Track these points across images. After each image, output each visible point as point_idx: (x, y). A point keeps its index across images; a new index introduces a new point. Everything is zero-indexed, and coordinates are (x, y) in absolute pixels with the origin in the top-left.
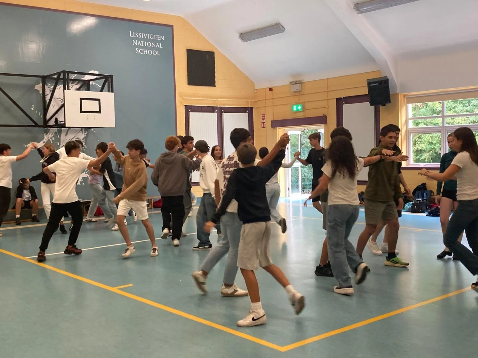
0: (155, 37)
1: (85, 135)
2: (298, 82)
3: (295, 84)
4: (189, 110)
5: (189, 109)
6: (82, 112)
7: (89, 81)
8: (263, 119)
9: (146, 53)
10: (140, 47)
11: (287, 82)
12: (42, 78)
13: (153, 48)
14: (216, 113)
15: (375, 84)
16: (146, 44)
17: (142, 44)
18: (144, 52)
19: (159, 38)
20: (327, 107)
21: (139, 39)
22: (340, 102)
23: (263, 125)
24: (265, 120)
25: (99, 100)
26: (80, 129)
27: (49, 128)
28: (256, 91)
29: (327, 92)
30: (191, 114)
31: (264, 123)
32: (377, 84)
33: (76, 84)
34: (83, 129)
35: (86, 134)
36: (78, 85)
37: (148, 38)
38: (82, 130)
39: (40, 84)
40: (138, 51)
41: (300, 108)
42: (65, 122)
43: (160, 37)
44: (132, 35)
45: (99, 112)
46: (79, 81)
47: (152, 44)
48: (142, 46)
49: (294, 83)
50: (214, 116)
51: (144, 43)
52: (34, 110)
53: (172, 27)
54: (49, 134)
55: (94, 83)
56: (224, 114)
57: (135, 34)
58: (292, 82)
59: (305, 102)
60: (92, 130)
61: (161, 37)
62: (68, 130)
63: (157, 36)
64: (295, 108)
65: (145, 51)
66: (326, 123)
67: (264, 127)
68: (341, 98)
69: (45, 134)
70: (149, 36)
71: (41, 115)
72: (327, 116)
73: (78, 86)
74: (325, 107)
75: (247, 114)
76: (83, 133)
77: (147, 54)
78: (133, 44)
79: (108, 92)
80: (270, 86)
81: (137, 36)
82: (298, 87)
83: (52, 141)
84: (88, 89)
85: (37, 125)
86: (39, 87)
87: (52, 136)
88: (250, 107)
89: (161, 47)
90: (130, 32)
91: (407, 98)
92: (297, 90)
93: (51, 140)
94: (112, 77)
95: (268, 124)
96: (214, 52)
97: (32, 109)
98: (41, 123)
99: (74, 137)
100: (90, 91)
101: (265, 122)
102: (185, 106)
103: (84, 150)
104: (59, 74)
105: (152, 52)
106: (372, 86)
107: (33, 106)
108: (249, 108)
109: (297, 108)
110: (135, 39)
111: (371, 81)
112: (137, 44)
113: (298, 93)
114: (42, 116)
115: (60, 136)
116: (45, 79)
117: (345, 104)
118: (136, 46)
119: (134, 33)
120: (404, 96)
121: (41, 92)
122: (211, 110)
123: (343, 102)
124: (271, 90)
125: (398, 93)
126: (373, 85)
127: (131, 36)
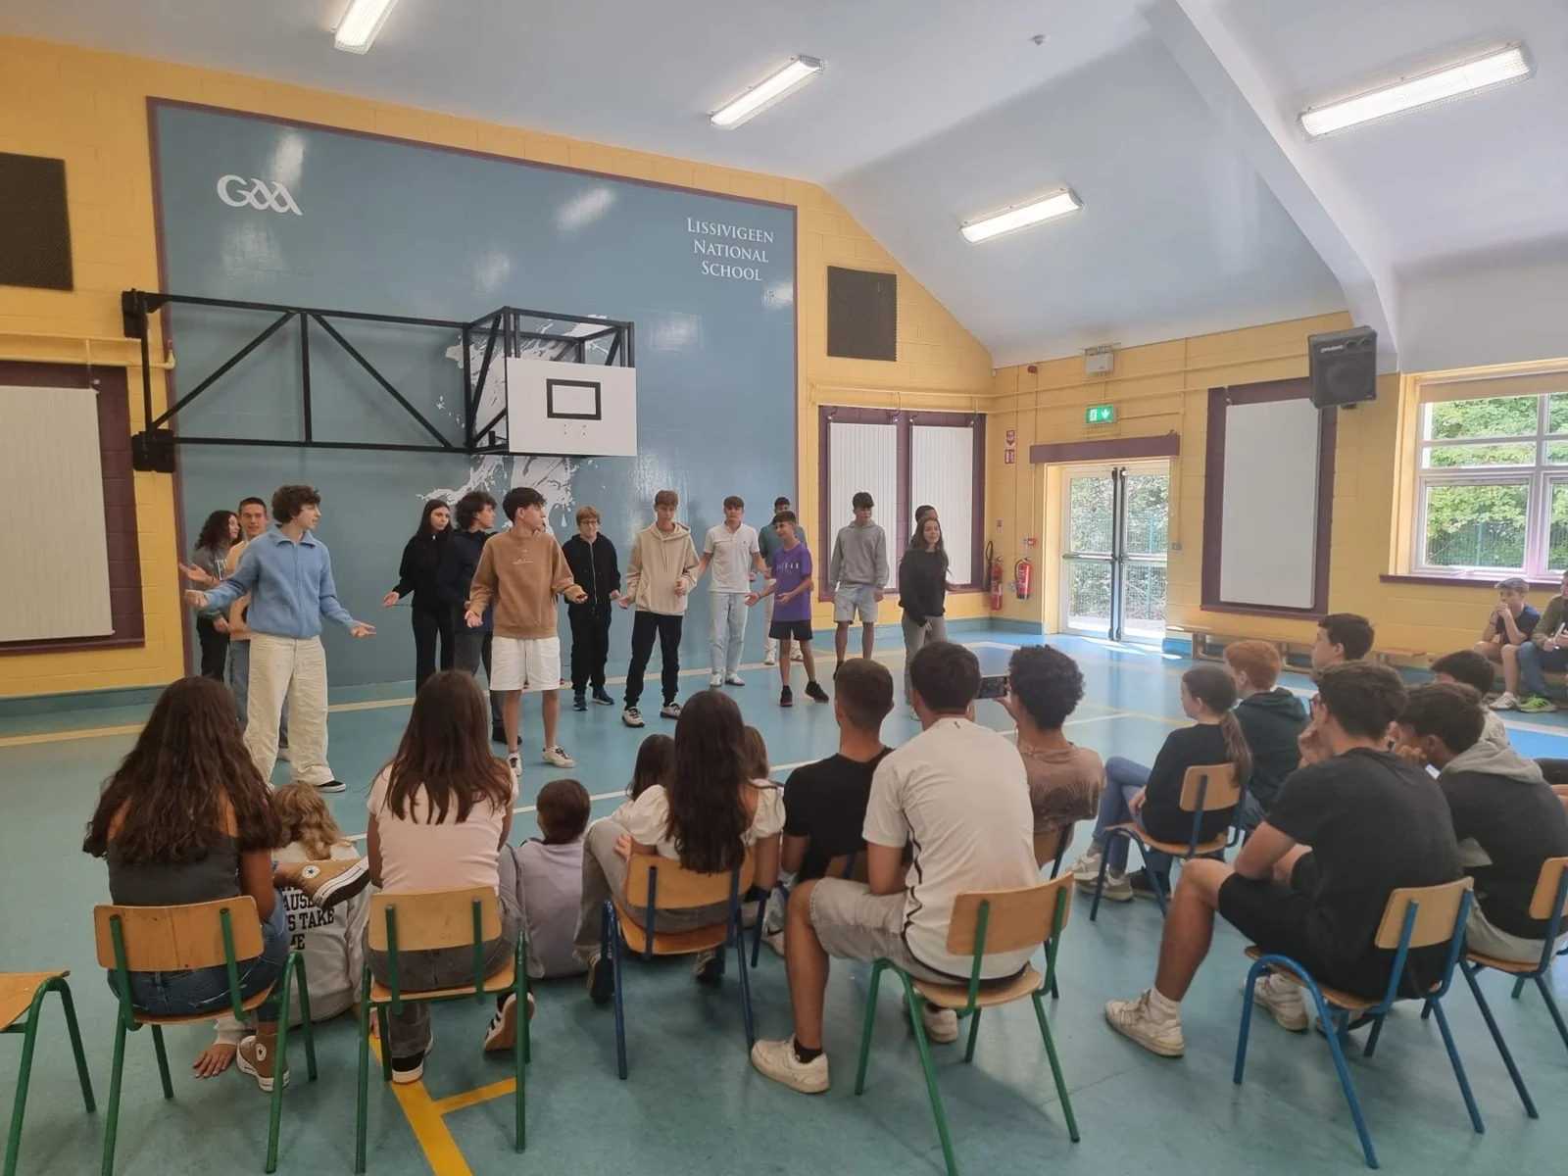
0: (750, 234)
1: (571, 473)
2: (1103, 350)
3: (1098, 353)
4: (830, 418)
5: (828, 416)
6: (551, 414)
7: (582, 340)
8: (1010, 443)
9: (726, 273)
10: (711, 259)
11: (1075, 349)
12: (462, 328)
13: (744, 263)
14: (895, 426)
15: (1334, 348)
16: (729, 252)
17: (717, 252)
18: (723, 270)
19: (760, 238)
20: (1181, 411)
21: (711, 239)
22: (1219, 400)
23: (1010, 457)
24: (1014, 444)
25: (596, 386)
26: (561, 459)
27: (482, 456)
28: (994, 374)
29: (1183, 375)
30: (836, 428)
31: (1010, 451)
32: (1341, 347)
33: (553, 348)
34: (568, 459)
35: (574, 470)
36: (556, 349)
37: (734, 236)
38: (564, 461)
39: (459, 344)
40: (708, 269)
41: (1106, 414)
42: (507, 439)
43: (763, 234)
44: (694, 226)
45: (597, 416)
46: (559, 339)
47: (742, 252)
48: (717, 256)
49: (1093, 352)
50: (890, 432)
51: (723, 250)
52: (443, 410)
53: (794, 209)
54: (481, 468)
55: (596, 346)
56: (914, 427)
57: (700, 225)
58: (1090, 349)
59: (1120, 402)
60: (590, 462)
61: (766, 234)
62: (530, 461)
63: (756, 233)
64: (1094, 415)
65: (725, 268)
66: (1177, 454)
67: (1010, 462)
68: (1222, 389)
69: (472, 469)
70: (736, 233)
71: (461, 423)
72: (1179, 437)
73: (555, 353)
74: (1177, 413)
75: (970, 430)
76: (566, 469)
77: (729, 275)
78: (696, 251)
79: (621, 366)
80: (1031, 361)
81: (705, 231)
82: (1102, 362)
83: (490, 486)
84: (580, 359)
85: (448, 448)
86: (455, 353)
87: (491, 474)
88: (978, 412)
89: (766, 259)
90: (689, 219)
91: (1422, 387)
92: (1101, 368)
93: (486, 484)
94: (630, 326)
95: (1023, 455)
96: (895, 276)
97: (440, 406)
98: (458, 441)
99: (545, 478)
100: (584, 363)
101: (1013, 451)
102: (820, 406)
103: (569, 510)
104: (495, 317)
105: (743, 273)
106: (1326, 352)
107: (441, 398)
108: (975, 414)
109: (1099, 414)
110: (701, 237)
111: (1323, 339)
112: (706, 250)
113: (1105, 378)
114: (463, 426)
115: (510, 475)
116: (468, 331)
117: (1234, 404)
118: (705, 257)
119: (698, 223)
120: (1416, 382)
121: (461, 366)
122: (886, 417)
123: (1228, 400)
124: (1032, 369)
125: (1399, 374)
126: (1329, 349)
127: (690, 230)
